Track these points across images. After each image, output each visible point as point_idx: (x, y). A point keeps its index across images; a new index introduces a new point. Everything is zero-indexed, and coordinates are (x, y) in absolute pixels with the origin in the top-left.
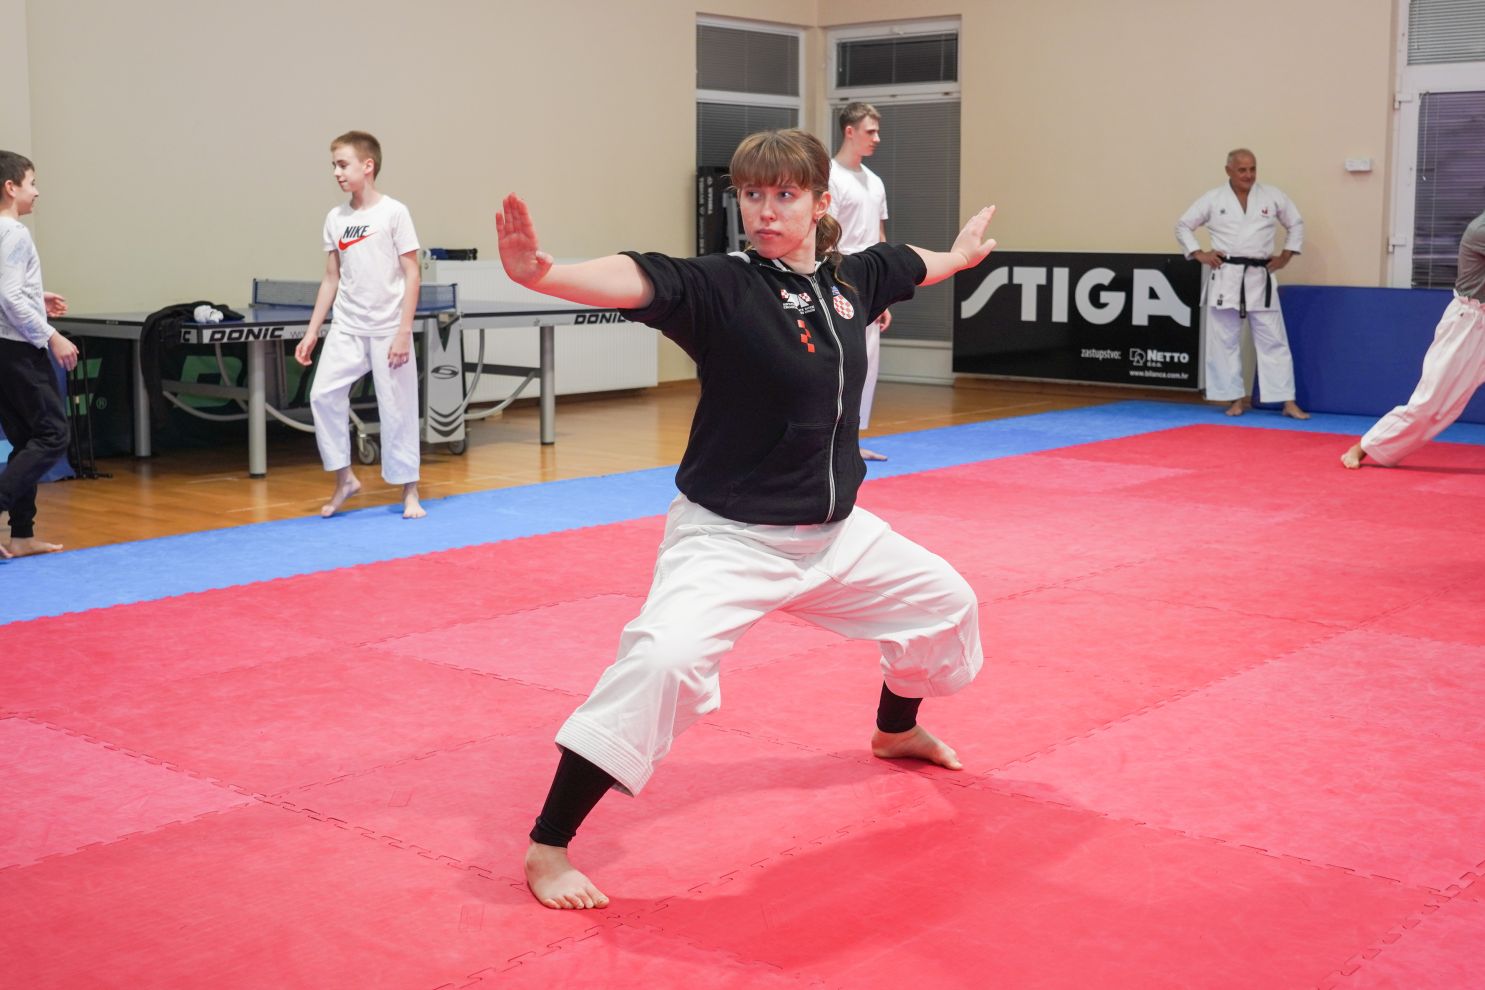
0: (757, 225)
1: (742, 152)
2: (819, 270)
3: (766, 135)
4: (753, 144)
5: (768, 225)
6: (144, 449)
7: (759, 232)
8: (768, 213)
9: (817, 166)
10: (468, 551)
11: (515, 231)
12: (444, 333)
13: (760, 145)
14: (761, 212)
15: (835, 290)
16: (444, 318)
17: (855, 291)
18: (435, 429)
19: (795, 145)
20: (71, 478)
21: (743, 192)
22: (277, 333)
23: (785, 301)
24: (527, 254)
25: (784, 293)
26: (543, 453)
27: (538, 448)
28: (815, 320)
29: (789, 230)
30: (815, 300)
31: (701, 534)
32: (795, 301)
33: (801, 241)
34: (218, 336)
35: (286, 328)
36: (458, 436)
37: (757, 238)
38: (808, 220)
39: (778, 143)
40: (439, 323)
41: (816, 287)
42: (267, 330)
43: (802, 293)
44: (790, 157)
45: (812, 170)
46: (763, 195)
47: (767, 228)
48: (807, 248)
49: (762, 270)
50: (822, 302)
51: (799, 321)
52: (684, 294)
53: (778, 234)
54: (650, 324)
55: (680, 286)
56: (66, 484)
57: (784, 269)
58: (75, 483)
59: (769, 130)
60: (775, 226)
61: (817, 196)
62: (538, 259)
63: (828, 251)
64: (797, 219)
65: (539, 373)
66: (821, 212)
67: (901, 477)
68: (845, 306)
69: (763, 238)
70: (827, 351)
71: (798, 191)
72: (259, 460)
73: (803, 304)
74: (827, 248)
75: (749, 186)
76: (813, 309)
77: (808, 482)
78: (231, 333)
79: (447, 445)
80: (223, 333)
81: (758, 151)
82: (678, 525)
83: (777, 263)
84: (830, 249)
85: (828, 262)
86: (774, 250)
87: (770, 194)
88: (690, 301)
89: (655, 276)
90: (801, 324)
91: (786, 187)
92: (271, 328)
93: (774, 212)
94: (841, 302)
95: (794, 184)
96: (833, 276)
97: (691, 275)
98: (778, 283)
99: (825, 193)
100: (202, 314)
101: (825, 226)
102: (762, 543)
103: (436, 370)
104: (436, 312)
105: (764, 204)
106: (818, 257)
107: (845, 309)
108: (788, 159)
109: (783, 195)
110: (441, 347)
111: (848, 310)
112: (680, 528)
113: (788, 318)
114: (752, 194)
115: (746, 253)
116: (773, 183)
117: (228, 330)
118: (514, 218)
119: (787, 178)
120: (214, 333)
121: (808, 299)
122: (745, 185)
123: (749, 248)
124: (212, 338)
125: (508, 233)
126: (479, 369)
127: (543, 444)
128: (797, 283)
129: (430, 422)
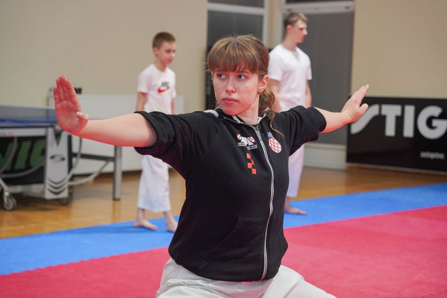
0: (224, 95)
1: (216, 49)
2: (261, 122)
3: (230, 39)
4: (223, 45)
5: (230, 95)
7: (224, 99)
8: (230, 88)
9: (261, 59)
10: (60, 267)
11: (65, 100)
12: (58, 135)
13: (227, 45)
14: (226, 87)
15: (270, 134)
16: (58, 127)
17: (282, 135)
18: (50, 191)
19: (248, 46)
21: (215, 75)
23: (240, 141)
24: (73, 114)
25: (239, 136)
26: (114, 205)
27: (111, 202)
28: (257, 153)
29: (243, 99)
30: (257, 142)
31: (182, 285)
32: (245, 141)
33: (250, 105)
36: (65, 194)
37: (223, 102)
38: (255, 92)
39: (238, 44)
40: (55, 130)
41: (258, 133)
43: (249, 136)
44: (246, 54)
45: (258, 62)
46: (227, 77)
47: (230, 97)
48: (253, 109)
49: (225, 122)
50: (262, 142)
51: (247, 154)
52: (175, 138)
53: (236, 101)
54: (155, 155)
55: (173, 133)
57: (239, 122)
59: (232, 36)
60: (235, 96)
61: (261, 77)
62: (78, 117)
63: (266, 110)
64: (248, 92)
65: (113, 159)
66: (262, 87)
67: (315, 226)
68: (276, 145)
69: (227, 103)
70: (265, 173)
71: (250, 75)
73: (250, 144)
74: (266, 108)
75: (219, 70)
76: (256, 147)
77: (251, 255)
79: (58, 200)
81: (226, 49)
82: (168, 279)
83: (235, 118)
84: (267, 109)
85: (266, 117)
86: (233, 110)
87: (232, 76)
88: (180, 143)
89: (156, 127)
90: (248, 156)
91: (242, 72)
93: (234, 88)
94: (273, 142)
95: (247, 71)
96: (269, 126)
97: (180, 126)
98: (236, 130)
99: (265, 76)
101: (265, 95)
102: (221, 292)
103: (53, 157)
104: (53, 124)
105: (228, 82)
106: (260, 115)
107: (276, 146)
108: (244, 55)
109: (240, 77)
110: (55, 144)
111: (278, 147)
112: (169, 281)
113: (240, 152)
114: (221, 76)
115: (216, 111)
116: (234, 70)
118: (64, 91)
119: (243, 67)
121: (253, 141)
122: (216, 70)
123: (218, 108)
125: (61, 100)
126: (79, 156)
127: (115, 199)
128: (247, 130)
129: (48, 187)
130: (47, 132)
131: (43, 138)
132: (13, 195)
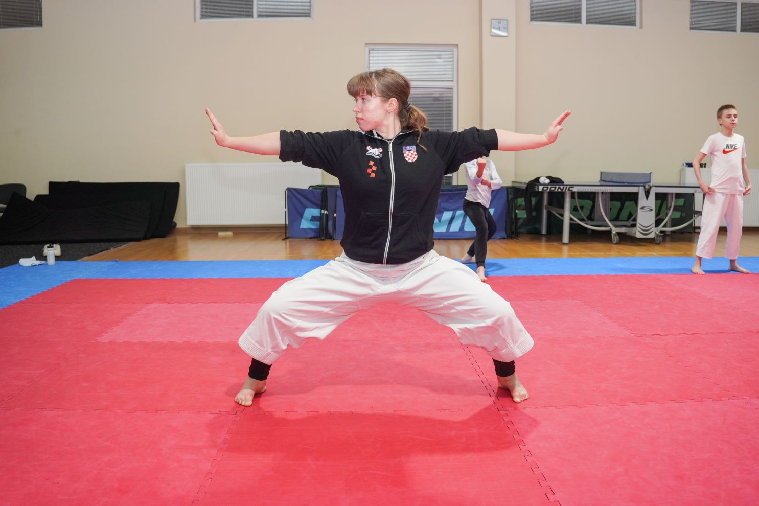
5: (357, 115)
6: (544, 231)
8: (356, 109)
12: (647, 193)
16: (647, 187)
18: (640, 232)
20: (504, 238)
22: (571, 189)
23: (367, 152)
25: (368, 148)
28: (382, 161)
30: (386, 152)
34: (545, 189)
35: (575, 187)
36: (651, 236)
40: (645, 189)
42: (566, 188)
53: (362, 119)
56: (502, 240)
57: (376, 137)
58: (505, 241)
60: (360, 115)
64: (369, 111)
66: (392, 108)
70: (383, 177)
72: (566, 237)
76: (381, 156)
78: (551, 188)
80: (548, 188)
90: (372, 163)
91: (363, 96)
92: (568, 187)
93: (359, 109)
94: (412, 154)
98: (368, 143)
100: (542, 180)
103: (643, 208)
104: (644, 184)
107: (412, 157)
110: (645, 199)
117: (550, 187)
120: (544, 187)
121: (381, 151)
124: (543, 189)
128: (379, 143)
129: (638, 229)
130: (639, 190)
131: (636, 194)
132: (619, 234)
